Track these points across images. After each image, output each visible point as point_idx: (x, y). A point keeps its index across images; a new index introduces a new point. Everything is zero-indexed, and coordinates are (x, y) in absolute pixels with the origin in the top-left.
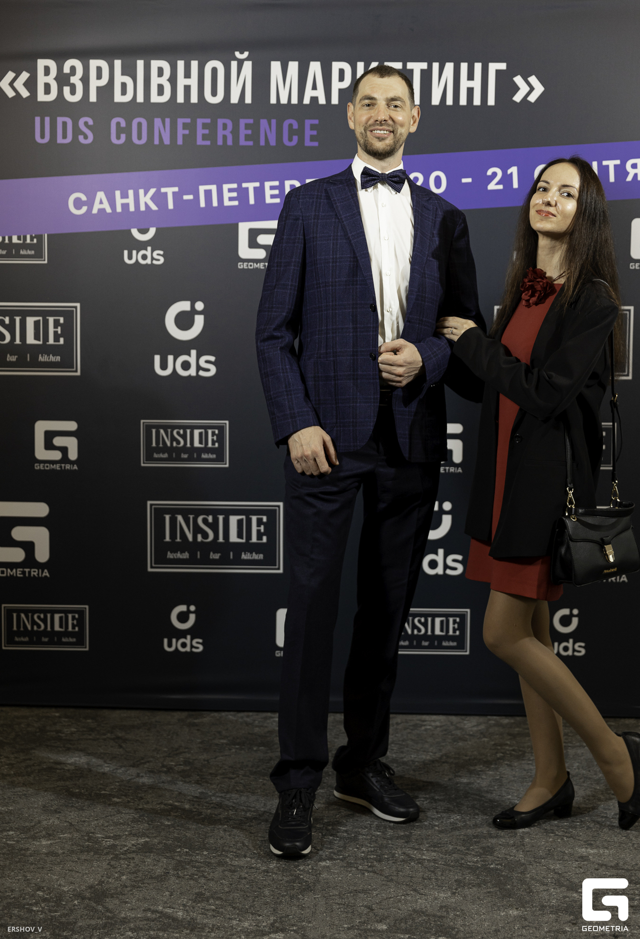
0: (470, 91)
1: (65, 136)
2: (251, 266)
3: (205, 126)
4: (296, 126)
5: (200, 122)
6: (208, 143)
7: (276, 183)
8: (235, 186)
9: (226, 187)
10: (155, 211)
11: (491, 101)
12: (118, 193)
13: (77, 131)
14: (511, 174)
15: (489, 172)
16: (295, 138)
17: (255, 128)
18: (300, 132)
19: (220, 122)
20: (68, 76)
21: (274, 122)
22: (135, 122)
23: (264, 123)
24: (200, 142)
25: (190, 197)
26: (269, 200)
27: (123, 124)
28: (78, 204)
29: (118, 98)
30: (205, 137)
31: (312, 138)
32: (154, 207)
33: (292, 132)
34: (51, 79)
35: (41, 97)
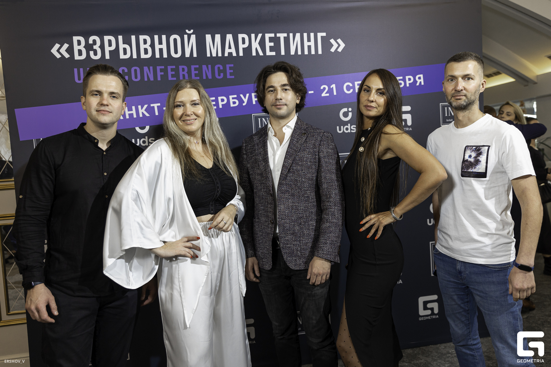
0: (309, 47)
3: (172, 70)
4: (221, 68)
5: (169, 68)
6: (174, 79)
7: (214, 98)
10: (148, 117)
11: (320, 52)
14: (333, 88)
15: (322, 88)
16: (222, 74)
17: (200, 70)
18: (224, 71)
20: (92, 46)
21: (210, 66)
22: (133, 69)
24: (170, 78)
27: (126, 70)
29: (122, 56)
30: (173, 76)
31: (231, 74)
32: (147, 115)
33: (220, 71)
34: (82, 47)
35: (77, 57)
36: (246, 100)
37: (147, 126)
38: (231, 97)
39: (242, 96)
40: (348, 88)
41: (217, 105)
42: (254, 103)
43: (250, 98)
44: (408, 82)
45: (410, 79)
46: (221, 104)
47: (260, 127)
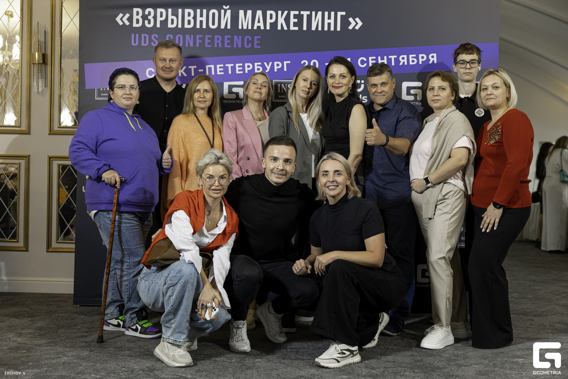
0: (329, 24)
1: (145, 43)
2: (229, 102)
3: (209, 39)
4: (250, 39)
5: (207, 37)
6: (210, 46)
7: (241, 64)
8: (222, 65)
9: (218, 66)
10: (186, 77)
11: (339, 29)
13: (151, 40)
16: (250, 44)
17: (232, 40)
18: (252, 42)
19: (216, 37)
20: (147, 16)
21: (240, 37)
22: (177, 37)
23: (236, 37)
24: (207, 45)
25: (202, 70)
26: (237, 72)
27: (172, 37)
29: (170, 26)
30: (209, 44)
31: (258, 44)
32: (185, 75)
33: (248, 42)
34: (139, 17)
35: (135, 25)
36: (268, 68)
37: (184, 85)
38: (256, 64)
39: (265, 63)
40: (363, 62)
41: (244, 70)
42: (276, 70)
43: (273, 66)
44: (421, 60)
45: (423, 57)
46: (247, 69)
47: (279, 91)
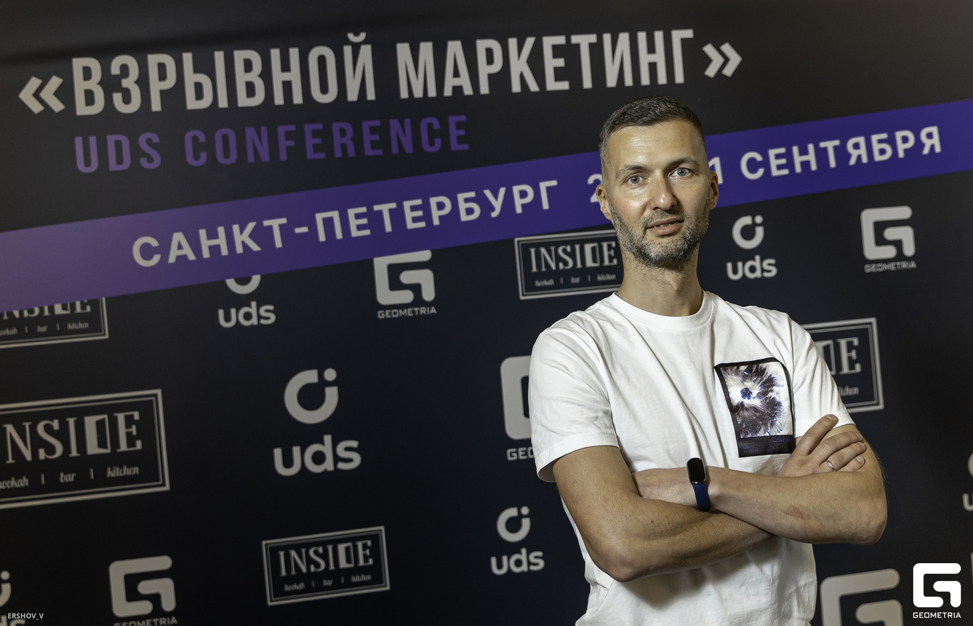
0: (653, 67)
1: (120, 161)
2: (395, 313)
3: (315, 133)
4: (437, 125)
5: (308, 128)
6: (322, 156)
7: (419, 202)
8: (363, 210)
9: (352, 212)
10: (257, 252)
11: (679, 78)
12: (203, 233)
13: (137, 153)
16: (438, 142)
17: (383, 131)
18: (443, 133)
19: (336, 127)
20: (118, 79)
21: (407, 122)
22: (218, 135)
24: (311, 155)
25: (305, 229)
26: (410, 225)
27: (202, 138)
28: (147, 252)
29: (192, 103)
30: (317, 149)
31: (460, 140)
32: (255, 247)
33: (432, 134)
34: (93, 84)
35: (82, 109)
36: (497, 204)
38: (461, 197)
39: (488, 193)
40: (753, 166)
41: (427, 217)
42: (519, 210)
43: (509, 197)
44: (901, 147)
45: (905, 140)
46: (436, 214)
47: (534, 269)
